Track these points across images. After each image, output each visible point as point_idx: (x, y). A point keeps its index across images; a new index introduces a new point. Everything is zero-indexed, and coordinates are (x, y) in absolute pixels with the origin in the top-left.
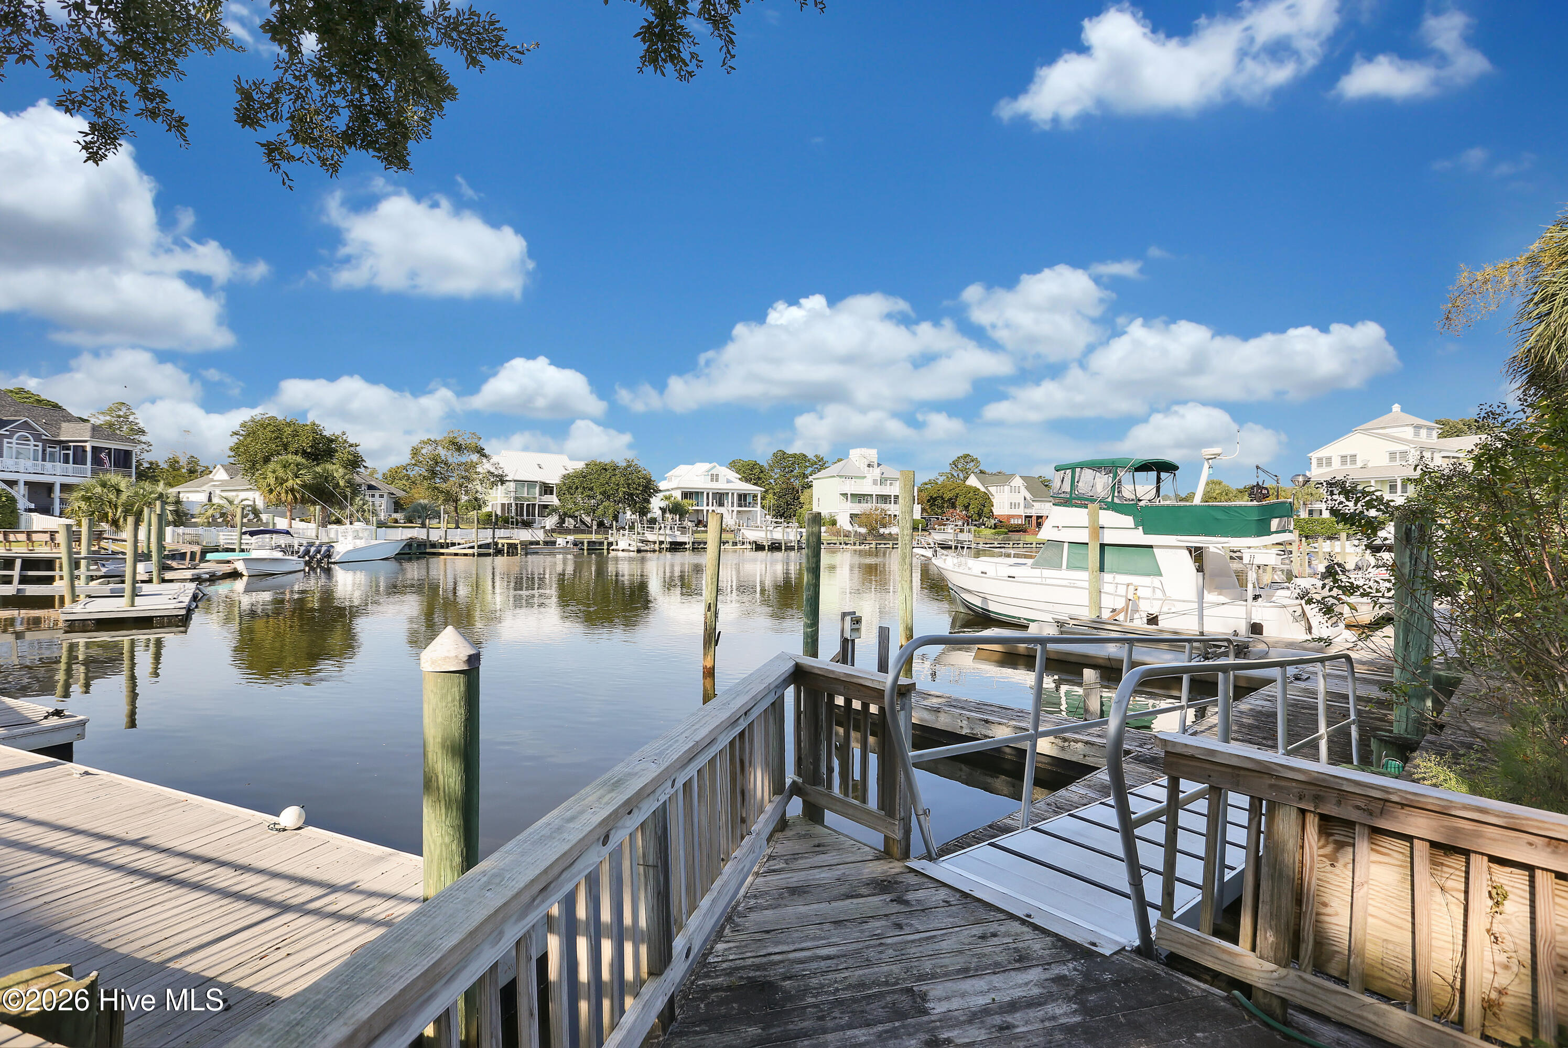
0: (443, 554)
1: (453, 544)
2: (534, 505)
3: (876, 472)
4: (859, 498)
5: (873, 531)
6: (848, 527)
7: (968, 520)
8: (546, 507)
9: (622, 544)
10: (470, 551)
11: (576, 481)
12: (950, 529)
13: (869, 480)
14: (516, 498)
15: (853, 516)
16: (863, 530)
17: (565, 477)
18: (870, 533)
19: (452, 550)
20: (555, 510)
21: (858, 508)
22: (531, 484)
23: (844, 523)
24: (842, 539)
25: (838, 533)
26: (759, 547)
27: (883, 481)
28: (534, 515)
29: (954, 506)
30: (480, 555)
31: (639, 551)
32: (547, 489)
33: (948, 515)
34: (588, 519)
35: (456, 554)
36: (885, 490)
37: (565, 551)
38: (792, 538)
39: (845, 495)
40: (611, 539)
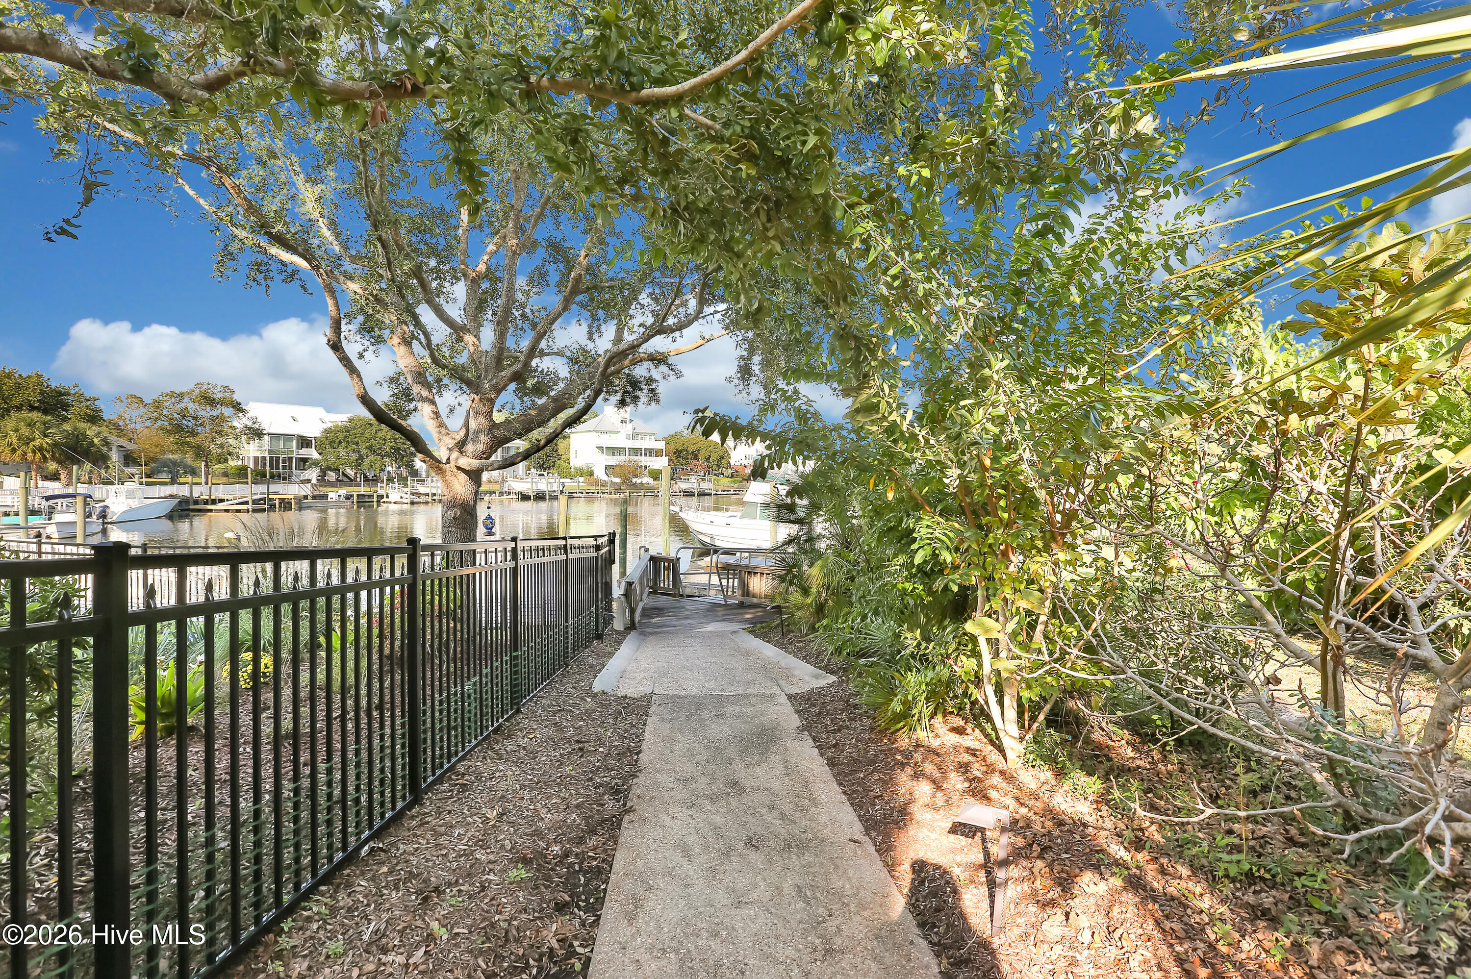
0: (211, 511)
1: (221, 501)
2: (291, 459)
3: (629, 428)
4: (614, 451)
5: (626, 481)
6: (604, 477)
7: (709, 471)
8: (305, 460)
9: (394, 496)
10: (244, 507)
11: (340, 435)
12: (693, 479)
13: (622, 436)
14: (270, 452)
15: (607, 467)
16: (618, 480)
17: (327, 431)
18: (624, 482)
19: (220, 506)
20: (316, 463)
21: (613, 460)
22: (288, 437)
23: (600, 473)
24: (599, 488)
25: (596, 483)
26: (525, 497)
27: (634, 436)
28: (290, 468)
29: (696, 458)
30: (254, 511)
31: (412, 503)
32: (305, 442)
33: (692, 466)
34: (351, 472)
35: (227, 511)
36: (637, 444)
37: (338, 505)
38: (555, 488)
39: (600, 448)
40: (380, 492)
